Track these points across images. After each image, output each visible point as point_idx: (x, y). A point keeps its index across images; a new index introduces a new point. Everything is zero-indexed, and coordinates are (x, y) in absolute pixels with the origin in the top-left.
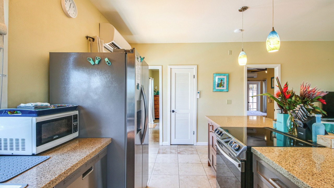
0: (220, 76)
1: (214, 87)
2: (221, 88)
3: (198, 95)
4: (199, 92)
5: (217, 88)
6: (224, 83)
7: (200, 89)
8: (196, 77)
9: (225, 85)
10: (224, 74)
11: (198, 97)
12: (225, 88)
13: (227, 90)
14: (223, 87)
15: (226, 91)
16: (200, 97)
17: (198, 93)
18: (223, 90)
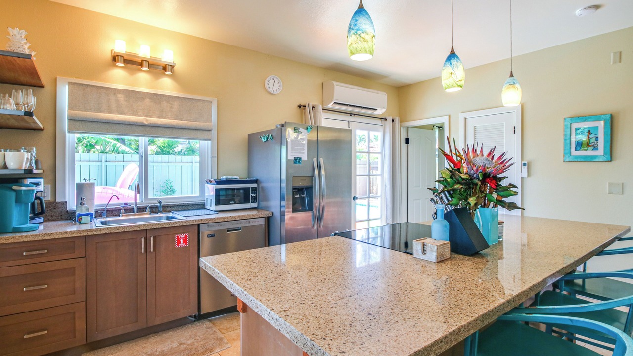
0: (584, 121)
1: (567, 151)
2: (590, 152)
3: (525, 169)
4: (526, 162)
5: (574, 153)
6: (597, 139)
7: (529, 157)
8: (518, 130)
9: (601, 144)
10: (597, 117)
11: (525, 175)
12: (600, 152)
13: (608, 156)
14: (595, 149)
15: (605, 159)
16: (528, 175)
17: (525, 165)
18: (595, 157)
